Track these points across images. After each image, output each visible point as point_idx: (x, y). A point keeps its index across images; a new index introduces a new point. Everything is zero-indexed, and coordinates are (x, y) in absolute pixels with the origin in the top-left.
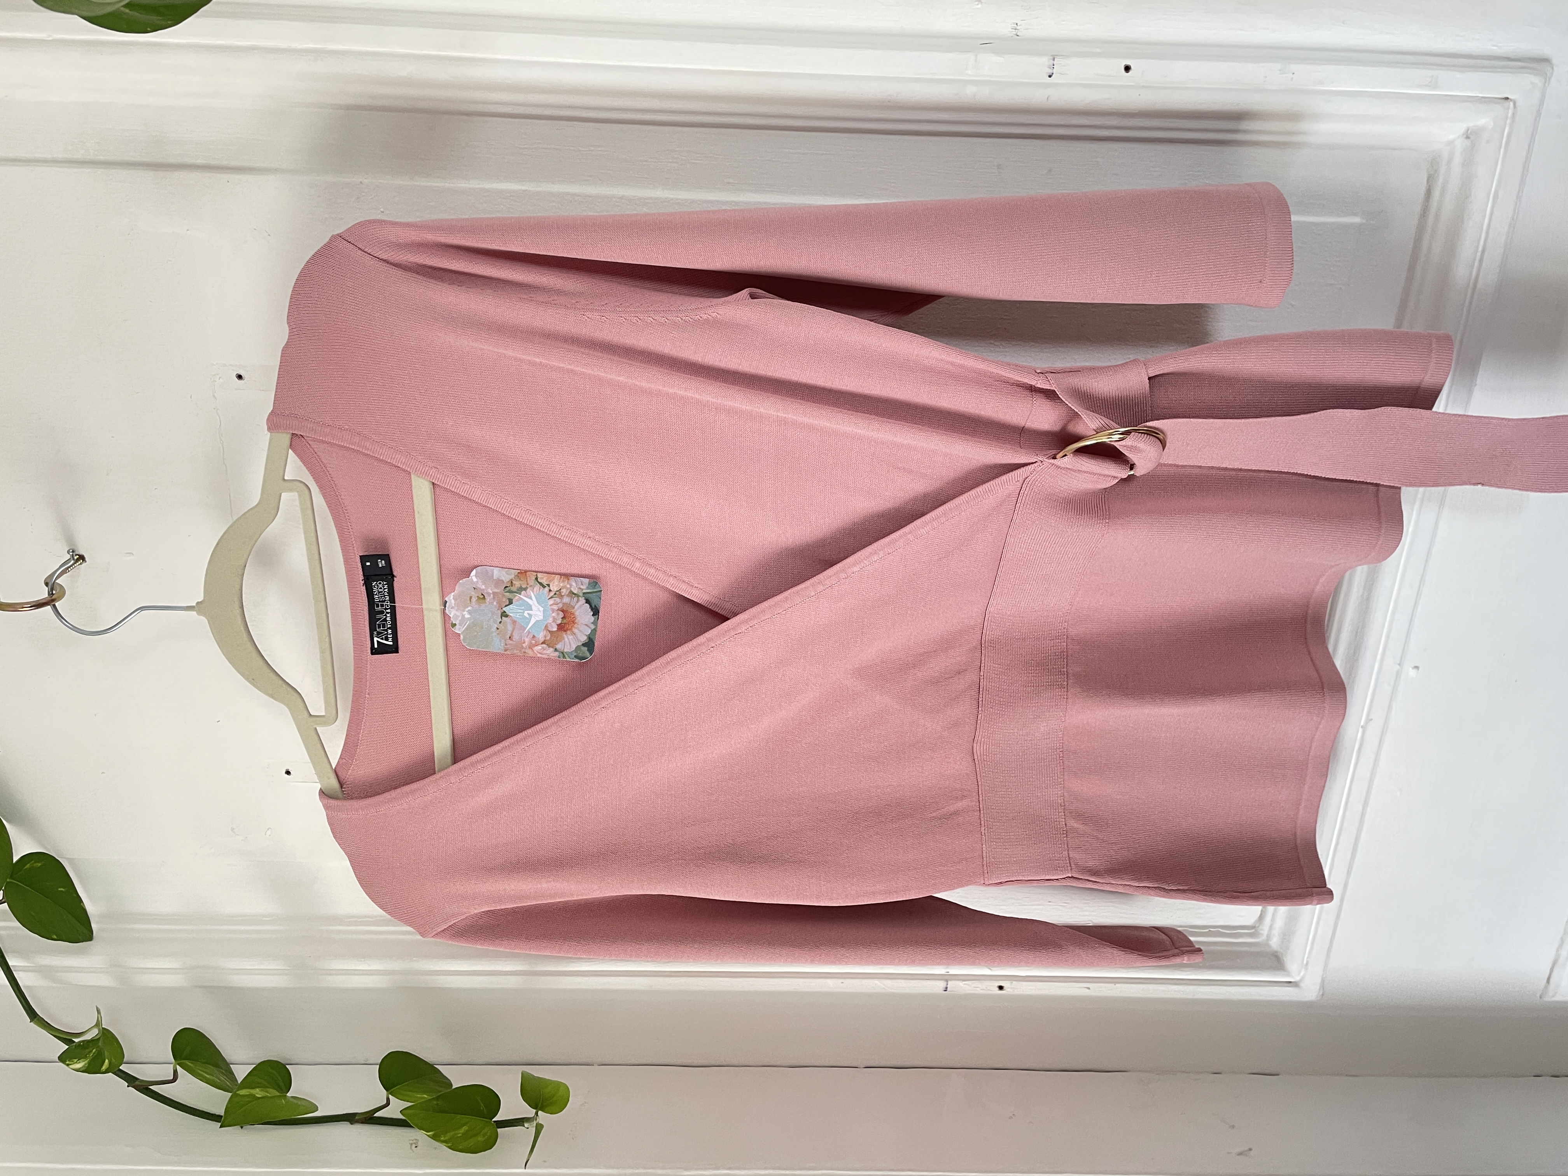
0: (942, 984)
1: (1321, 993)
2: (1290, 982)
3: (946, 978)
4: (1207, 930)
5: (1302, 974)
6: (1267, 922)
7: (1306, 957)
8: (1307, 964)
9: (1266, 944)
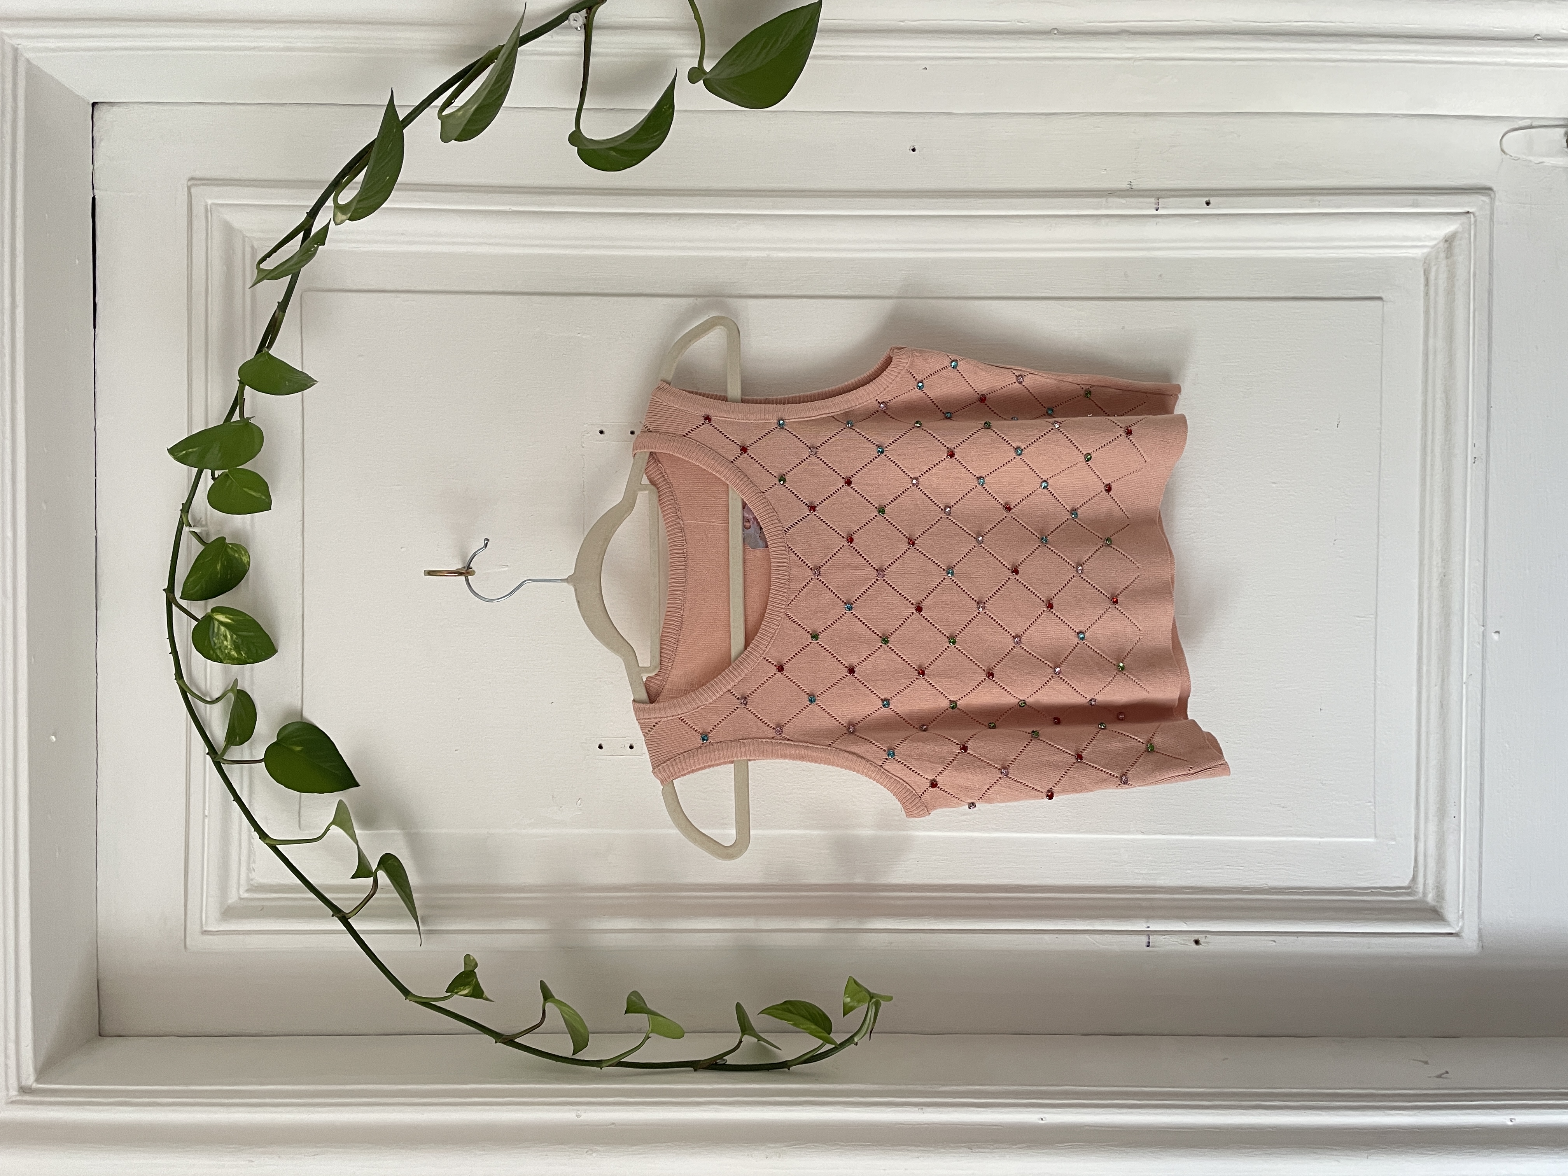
0: (1144, 939)
1: (1480, 944)
2: (1451, 934)
3: (1148, 933)
4: (1370, 891)
5: (1460, 924)
6: (1420, 880)
7: (1460, 907)
8: (1463, 913)
9: (1423, 901)
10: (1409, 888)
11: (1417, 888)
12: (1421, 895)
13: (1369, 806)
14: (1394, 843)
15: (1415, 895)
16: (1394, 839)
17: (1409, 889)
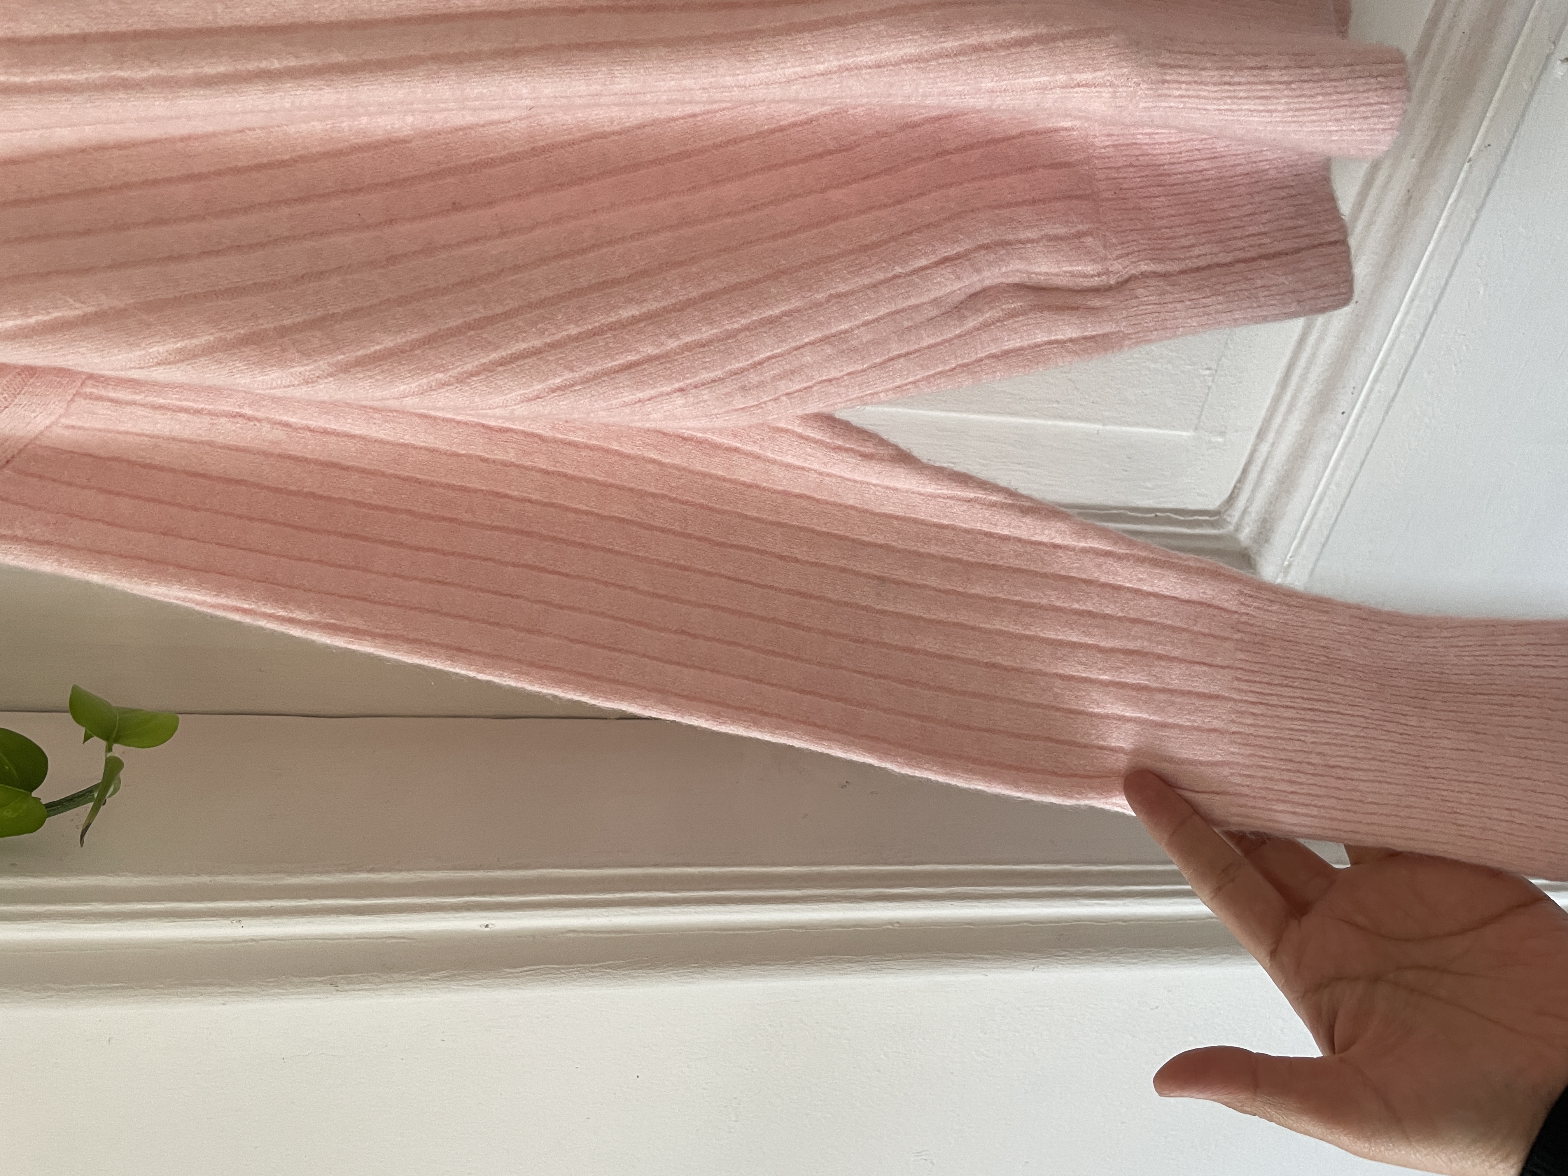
6: (1241, 503)
7: (1290, 555)
8: (1289, 566)
9: (1232, 538)
10: (1217, 513)
11: (1230, 516)
12: (1231, 528)
13: (1204, 376)
14: (1221, 440)
15: (1222, 527)
16: (1222, 434)
17: (1215, 516)
